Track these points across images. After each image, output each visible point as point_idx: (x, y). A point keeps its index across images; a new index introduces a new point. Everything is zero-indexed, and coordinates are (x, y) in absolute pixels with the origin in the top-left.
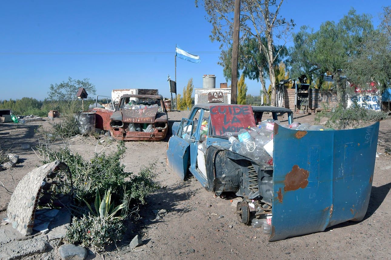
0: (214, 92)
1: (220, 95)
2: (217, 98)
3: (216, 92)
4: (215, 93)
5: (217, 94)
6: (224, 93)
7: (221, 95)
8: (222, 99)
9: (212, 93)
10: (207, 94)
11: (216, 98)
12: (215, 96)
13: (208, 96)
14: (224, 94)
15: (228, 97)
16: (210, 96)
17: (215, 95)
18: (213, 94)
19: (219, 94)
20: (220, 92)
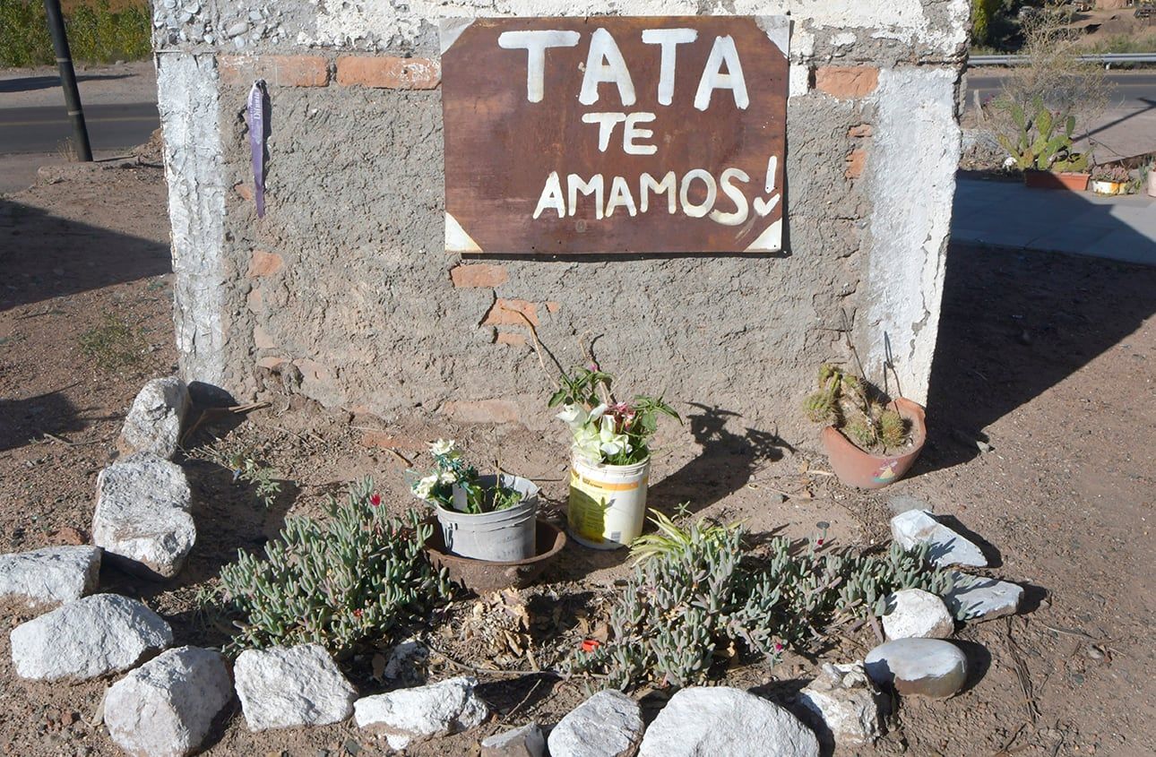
0: (586, 27)
1: (702, 101)
2: (631, 169)
3: (627, 32)
4: (603, 42)
5: (643, 63)
6: (802, 45)
7: (722, 97)
8: (754, 190)
9: (536, 44)
10: (427, 69)
11: (616, 164)
12: (606, 122)
13: (431, 110)
14: (798, 78)
15: (885, 136)
16: (495, 106)
17: (588, 95)
18: (566, 67)
19: (691, 62)
20: (708, 29)
